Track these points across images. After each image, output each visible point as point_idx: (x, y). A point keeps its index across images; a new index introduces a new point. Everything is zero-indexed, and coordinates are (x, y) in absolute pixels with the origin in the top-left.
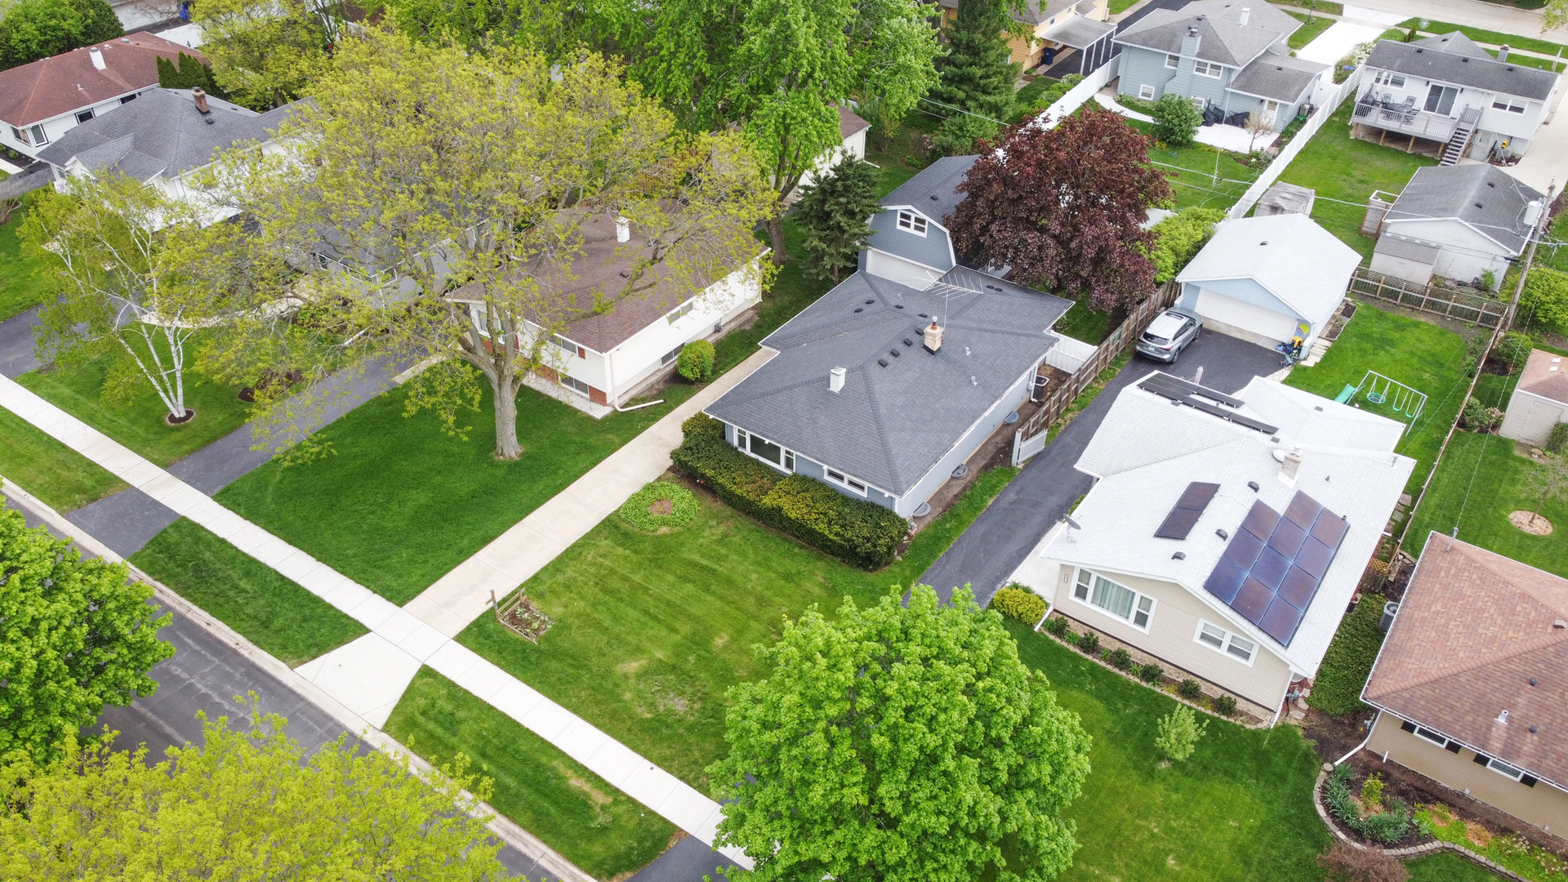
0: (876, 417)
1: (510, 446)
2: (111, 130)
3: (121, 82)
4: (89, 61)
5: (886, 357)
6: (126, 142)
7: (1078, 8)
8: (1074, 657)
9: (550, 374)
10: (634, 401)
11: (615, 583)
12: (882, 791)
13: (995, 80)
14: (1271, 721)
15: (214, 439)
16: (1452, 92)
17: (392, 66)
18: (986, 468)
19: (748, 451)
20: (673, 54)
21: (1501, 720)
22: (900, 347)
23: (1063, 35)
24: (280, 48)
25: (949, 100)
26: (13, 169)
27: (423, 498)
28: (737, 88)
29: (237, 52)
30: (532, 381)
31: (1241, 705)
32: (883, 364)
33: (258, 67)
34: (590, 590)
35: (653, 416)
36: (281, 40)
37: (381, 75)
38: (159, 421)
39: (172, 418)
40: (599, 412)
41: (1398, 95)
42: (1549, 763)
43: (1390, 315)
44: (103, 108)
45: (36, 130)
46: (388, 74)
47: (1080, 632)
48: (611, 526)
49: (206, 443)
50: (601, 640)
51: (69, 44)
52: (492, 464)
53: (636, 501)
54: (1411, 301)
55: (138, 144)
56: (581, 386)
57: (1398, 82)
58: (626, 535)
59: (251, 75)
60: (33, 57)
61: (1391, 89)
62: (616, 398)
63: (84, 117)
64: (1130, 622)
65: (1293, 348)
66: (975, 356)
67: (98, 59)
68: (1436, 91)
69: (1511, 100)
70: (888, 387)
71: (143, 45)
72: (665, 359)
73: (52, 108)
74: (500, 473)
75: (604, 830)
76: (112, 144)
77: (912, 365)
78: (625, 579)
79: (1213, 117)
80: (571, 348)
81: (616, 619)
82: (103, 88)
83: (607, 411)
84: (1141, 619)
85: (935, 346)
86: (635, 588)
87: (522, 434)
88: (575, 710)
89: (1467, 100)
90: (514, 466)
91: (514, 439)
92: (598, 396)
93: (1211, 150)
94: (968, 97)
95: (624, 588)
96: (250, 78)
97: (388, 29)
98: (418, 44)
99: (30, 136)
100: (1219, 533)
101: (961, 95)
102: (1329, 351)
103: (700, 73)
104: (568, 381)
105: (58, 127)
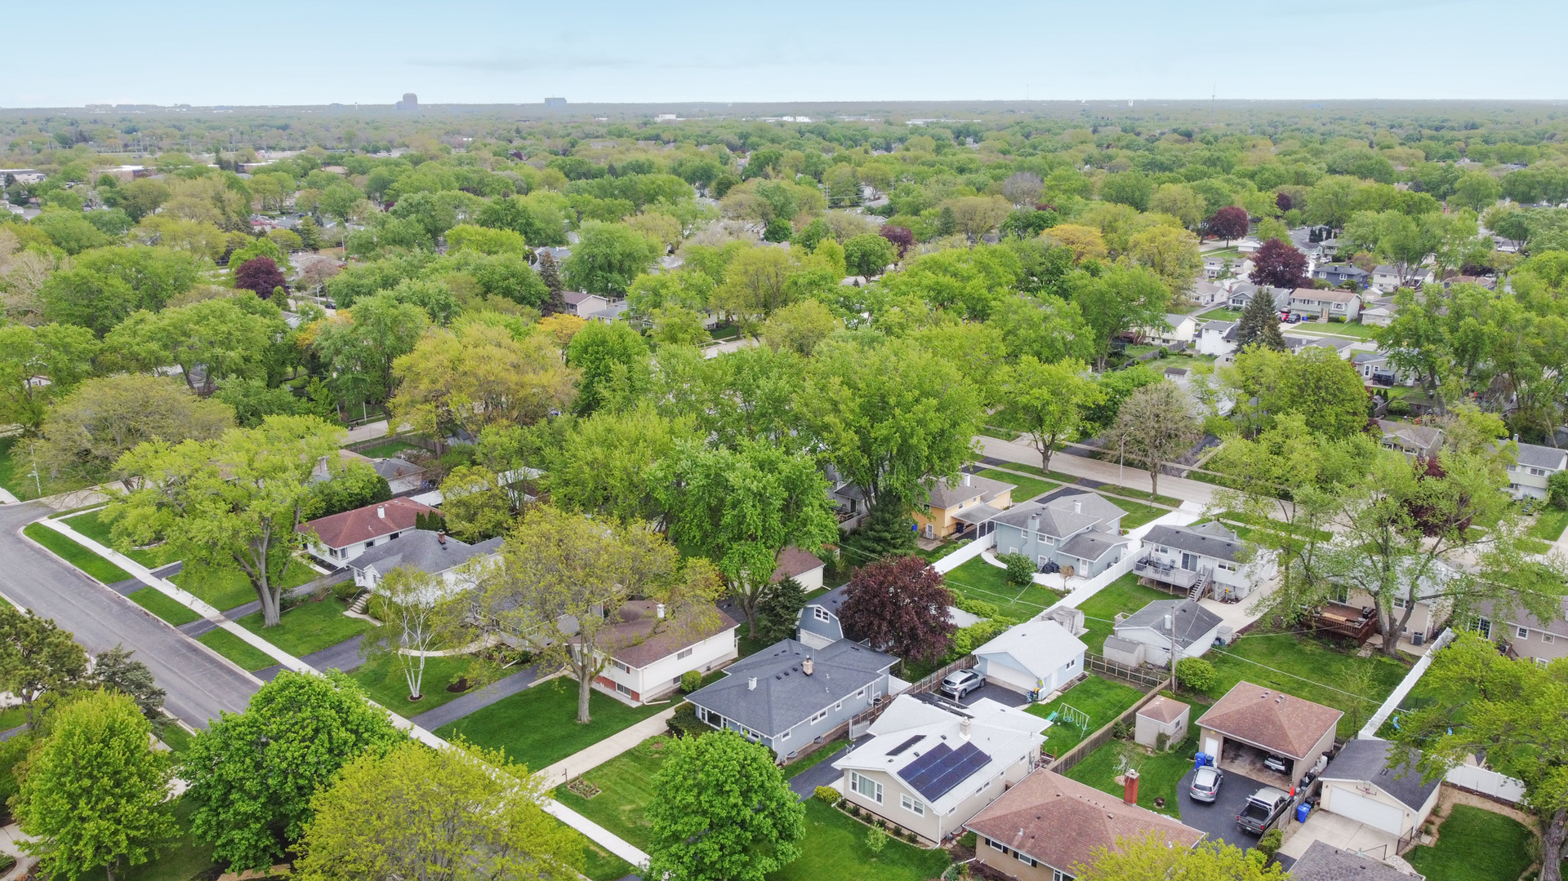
0: (769, 702)
1: (585, 716)
2: (388, 551)
3: (392, 526)
4: (376, 513)
5: (781, 675)
6: (398, 557)
7: (982, 499)
8: (847, 818)
9: (611, 684)
10: (655, 700)
11: (626, 776)
12: (701, 798)
13: (900, 541)
14: (933, 847)
15: (433, 708)
16: (1195, 558)
17: (551, 523)
18: (835, 740)
19: (706, 721)
20: (692, 520)
21: (1021, 833)
22: (790, 671)
23: (967, 515)
24: (486, 509)
25: (873, 551)
26: (326, 572)
27: (537, 737)
28: (722, 538)
29: (462, 511)
30: (601, 688)
31: (919, 838)
32: (779, 678)
33: (471, 521)
34: (614, 778)
35: (662, 708)
36: (487, 505)
37: (545, 526)
38: (405, 699)
39: (412, 698)
40: (634, 704)
41: (1165, 558)
42: (1036, 850)
43: (1108, 682)
44: (382, 541)
45: (343, 551)
46: (549, 526)
47: (851, 806)
48: (630, 754)
49: (429, 710)
50: (616, 797)
51: (363, 503)
52: (575, 724)
53: (644, 743)
54: (1122, 674)
55: (404, 559)
56: (627, 691)
57: (1164, 551)
58: (637, 757)
59: (468, 525)
60: (345, 509)
61: (1160, 554)
62: (645, 699)
63: (370, 544)
64: (875, 800)
65: (1034, 695)
66: (831, 679)
67: (381, 513)
68: (1186, 556)
69: (1227, 563)
70: (777, 688)
71: (406, 505)
72: (676, 680)
73: (353, 539)
74: (578, 728)
75: (602, 865)
76: (391, 558)
77: (796, 679)
78: (632, 774)
79: (1051, 568)
80: (622, 667)
81: (624, 789)
82: (381, 529)
83: (639, 704)
84: (879, 798)
85: (809, 672)
86: (636, 778)
87: (591, 713)
88: (598, 823)
89: (1205, 563)
90: (586, 726)
91: (587, 712)
92: (635, 696)
93: (1043, 588)
94: (884, 550)
95: (631, 779)
96: (464, 525)
97: (551, 506)
98: (564, 514)
99: (339, 553)
100: (915, 754)
101: (879, 548)
102: (1059, 697)
103: (706, 531)
104: (620, 687)
105: (356, 551)
